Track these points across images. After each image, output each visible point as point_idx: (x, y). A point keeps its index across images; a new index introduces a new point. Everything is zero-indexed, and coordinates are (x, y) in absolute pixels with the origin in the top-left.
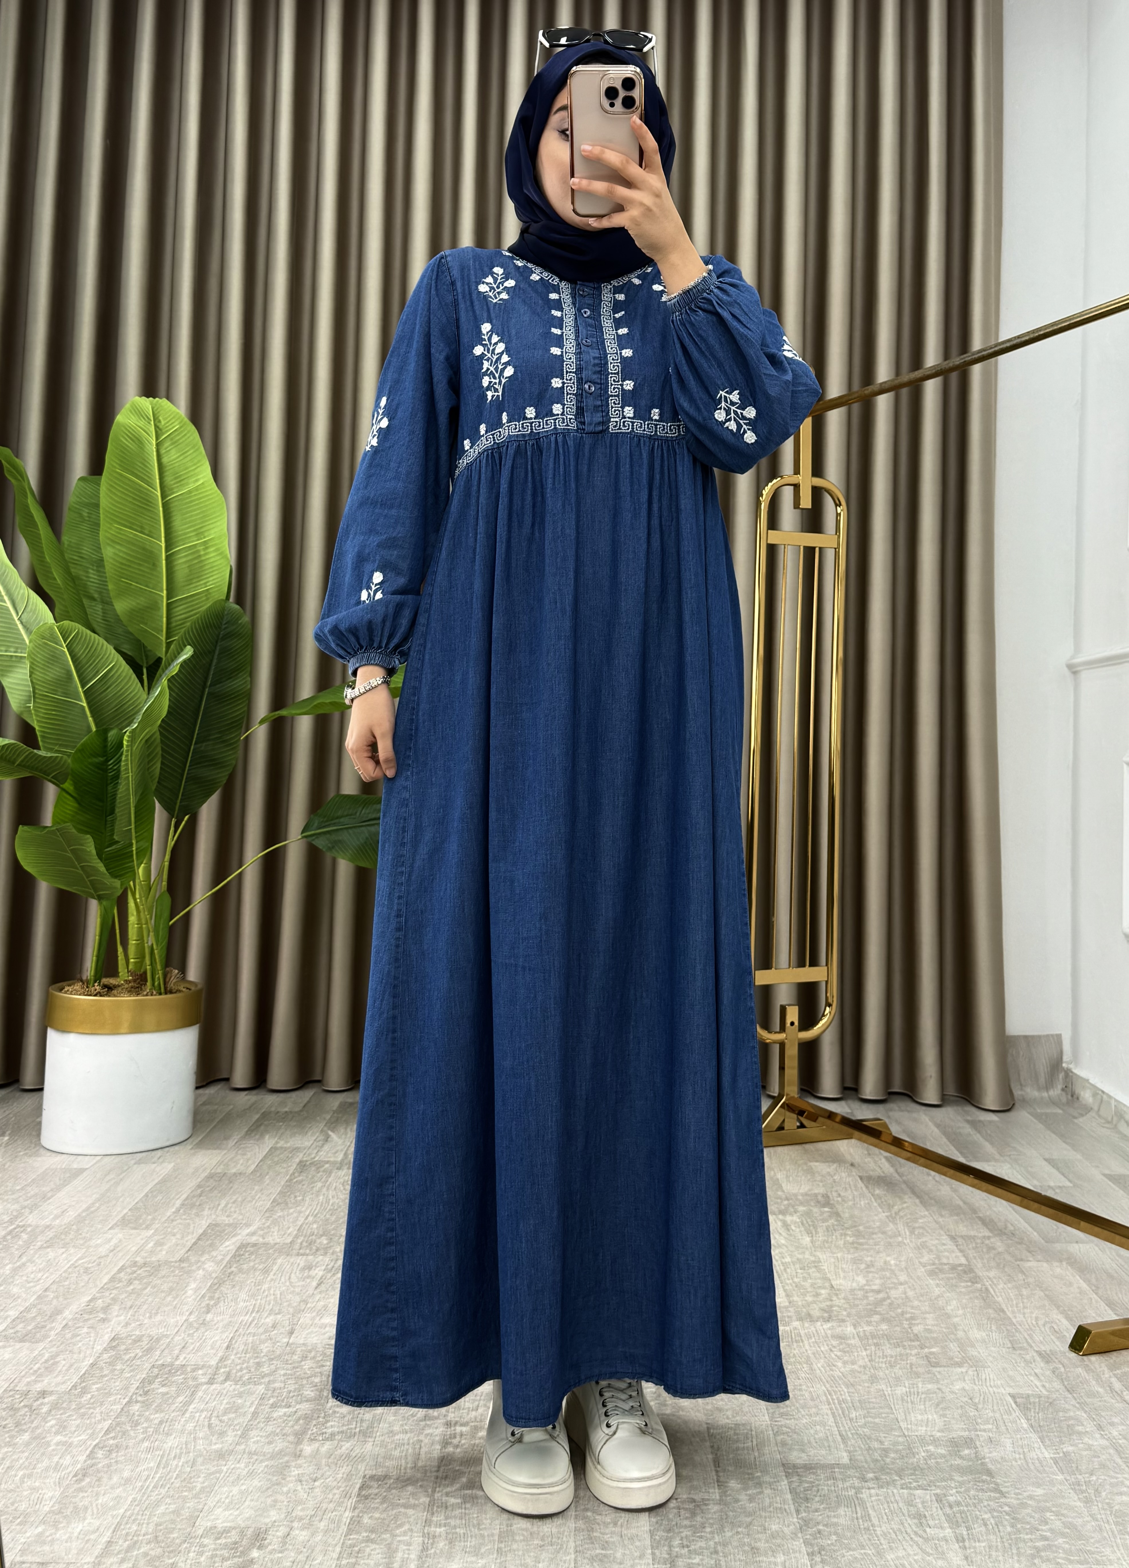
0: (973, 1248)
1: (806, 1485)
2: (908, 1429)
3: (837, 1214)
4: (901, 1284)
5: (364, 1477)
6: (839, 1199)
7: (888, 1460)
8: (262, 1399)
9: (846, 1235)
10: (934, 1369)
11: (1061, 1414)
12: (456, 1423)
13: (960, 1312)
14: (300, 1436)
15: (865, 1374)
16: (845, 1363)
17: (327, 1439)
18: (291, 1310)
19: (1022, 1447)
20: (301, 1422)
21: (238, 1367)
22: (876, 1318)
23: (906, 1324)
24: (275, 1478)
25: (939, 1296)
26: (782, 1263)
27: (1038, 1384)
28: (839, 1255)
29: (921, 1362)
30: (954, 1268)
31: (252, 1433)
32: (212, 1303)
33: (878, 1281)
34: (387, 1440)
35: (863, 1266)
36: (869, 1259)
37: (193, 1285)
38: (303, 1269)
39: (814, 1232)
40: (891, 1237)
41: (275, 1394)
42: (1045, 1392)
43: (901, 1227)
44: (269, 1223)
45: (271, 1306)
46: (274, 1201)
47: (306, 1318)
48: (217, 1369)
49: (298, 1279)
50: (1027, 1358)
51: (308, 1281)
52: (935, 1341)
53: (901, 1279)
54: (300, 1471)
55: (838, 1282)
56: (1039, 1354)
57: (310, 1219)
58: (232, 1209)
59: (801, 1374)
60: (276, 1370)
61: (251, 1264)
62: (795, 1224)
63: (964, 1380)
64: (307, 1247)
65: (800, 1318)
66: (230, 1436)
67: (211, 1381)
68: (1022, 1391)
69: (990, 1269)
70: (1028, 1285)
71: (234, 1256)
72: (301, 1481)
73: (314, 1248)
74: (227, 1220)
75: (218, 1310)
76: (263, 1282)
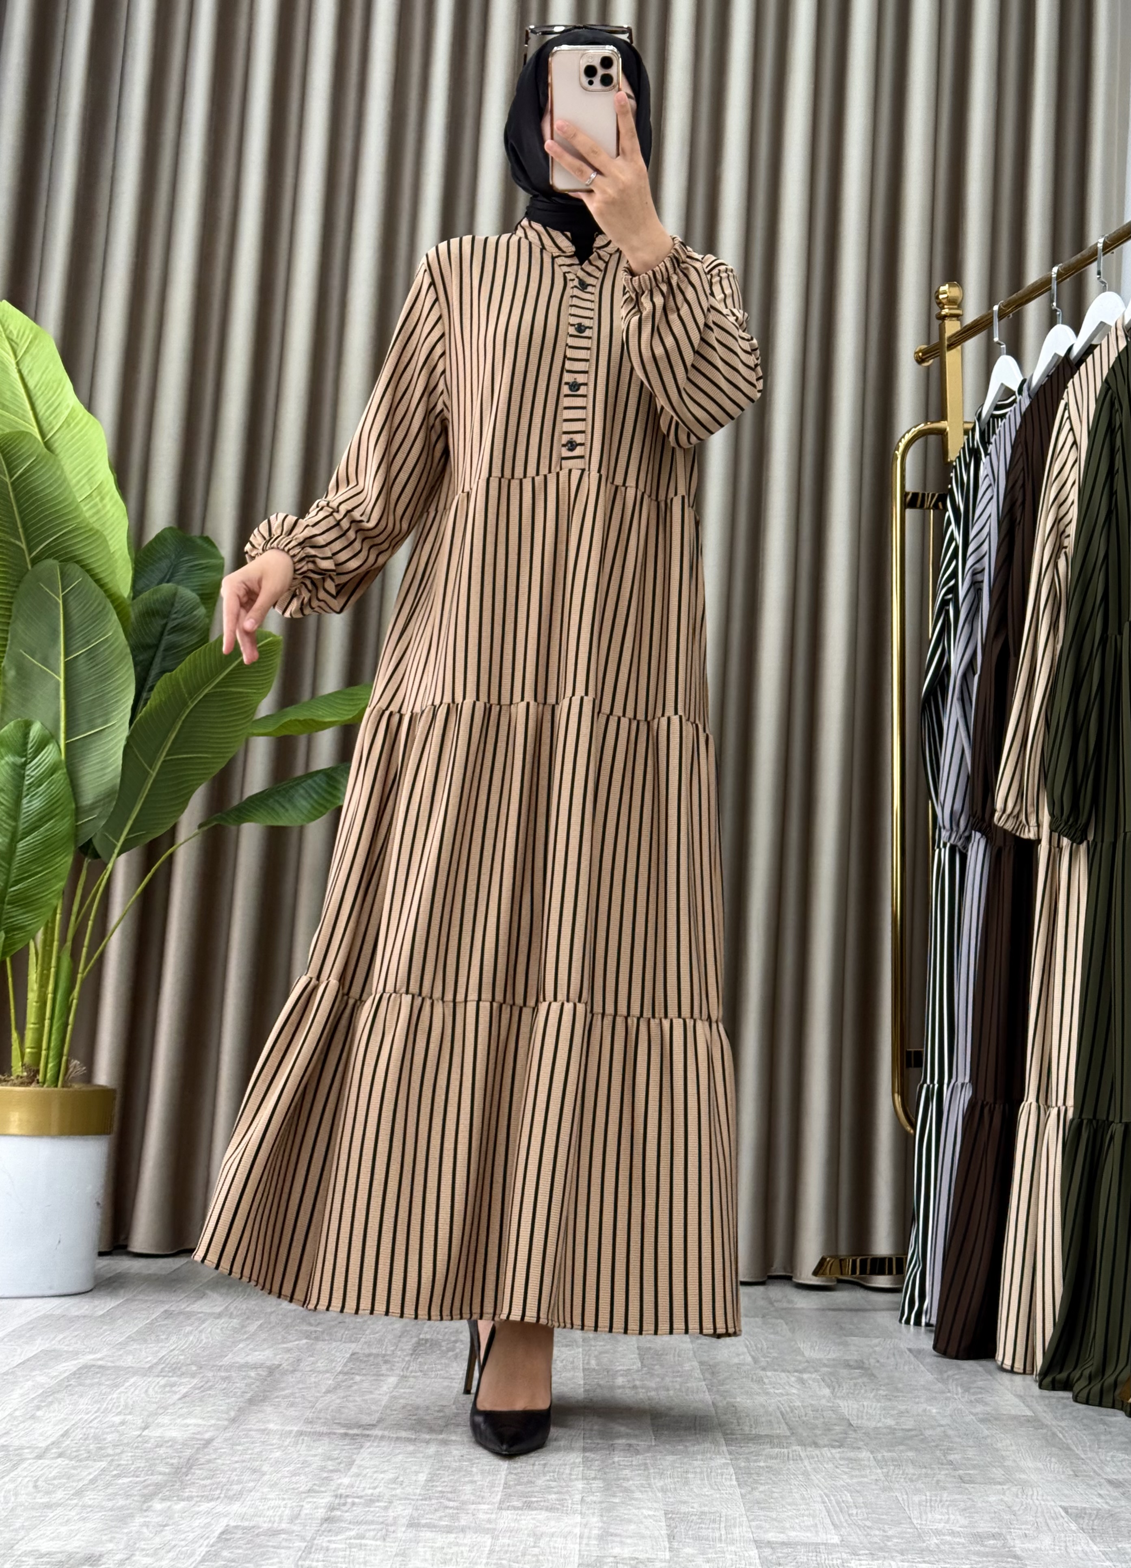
0: (1045, 1405)
1: (780, 1555)
2: (921, 1524)
3: (873, 1375)
4: (942, 1426)
5: (227, 1526)
6: (877, 1365)
7: (889, 1543)
8: (103, 1470)
9: (878, 1390)
10: (967, 1486)
11: (1122, 1523)
12: (347, 1496)
13: (1014, 1448)
14: (147, 1498)
15: (876, 1484)
16: (852, 1477)
17: (183, 1500)
18: (146, 1413)
19: (1065, 1542)
20: (151, 1488)
21: (74, 1449)
22: (901, 1448)
23: (938, 1453)
24: (113, 1524)
25: (988, 1436)
26: (790, 1407)
27: (1099, 1500)
28: (865, 1403)
29: (953, 1479)
30: (1015, 1418)
31: (88, 1493)
32: (43, 1404)
33: (912, 1423)
34: (258, 1503)
35: (895, 1412)
36: (904, 1407)
37: (21, 1391)
38: (165, 1386)
39: (837, 1387)
40: (936, 1393)
41: (121, 1468)
42: (1106, 1507)
43: (952, 1386)
44: (120, 1353)
45: (119, 1410)
46: (129, 1337)
47: (165, 1420)
48: (47, 1449)
49: (156, 1393)
50: (1092, 1483)
51: (168, 1395)
52: (974, 1467)
53: (943, 1422)
54: (147, 1519)
55: (859, 1422)
56: (1110, 1482)
57: (176, 1352)
58: (72, 1341)
59: (793, 1482)
60: (122, 1452)
61: (96, 1380)
62: (814, 1380)
63: (1004, 1494)
64: (169, 1372)
65: (802, 1444)
66: (59, 1495)
67: (39, 1457)
68: (1079, 1505)
69: (1063, 1420)
70: (1110, 1433)
71: (74, 1374)
72: (148, 1526)
73: (179, 1373)
74: (66, 1348)
75: (51, 1408)
76: (110, 1393)
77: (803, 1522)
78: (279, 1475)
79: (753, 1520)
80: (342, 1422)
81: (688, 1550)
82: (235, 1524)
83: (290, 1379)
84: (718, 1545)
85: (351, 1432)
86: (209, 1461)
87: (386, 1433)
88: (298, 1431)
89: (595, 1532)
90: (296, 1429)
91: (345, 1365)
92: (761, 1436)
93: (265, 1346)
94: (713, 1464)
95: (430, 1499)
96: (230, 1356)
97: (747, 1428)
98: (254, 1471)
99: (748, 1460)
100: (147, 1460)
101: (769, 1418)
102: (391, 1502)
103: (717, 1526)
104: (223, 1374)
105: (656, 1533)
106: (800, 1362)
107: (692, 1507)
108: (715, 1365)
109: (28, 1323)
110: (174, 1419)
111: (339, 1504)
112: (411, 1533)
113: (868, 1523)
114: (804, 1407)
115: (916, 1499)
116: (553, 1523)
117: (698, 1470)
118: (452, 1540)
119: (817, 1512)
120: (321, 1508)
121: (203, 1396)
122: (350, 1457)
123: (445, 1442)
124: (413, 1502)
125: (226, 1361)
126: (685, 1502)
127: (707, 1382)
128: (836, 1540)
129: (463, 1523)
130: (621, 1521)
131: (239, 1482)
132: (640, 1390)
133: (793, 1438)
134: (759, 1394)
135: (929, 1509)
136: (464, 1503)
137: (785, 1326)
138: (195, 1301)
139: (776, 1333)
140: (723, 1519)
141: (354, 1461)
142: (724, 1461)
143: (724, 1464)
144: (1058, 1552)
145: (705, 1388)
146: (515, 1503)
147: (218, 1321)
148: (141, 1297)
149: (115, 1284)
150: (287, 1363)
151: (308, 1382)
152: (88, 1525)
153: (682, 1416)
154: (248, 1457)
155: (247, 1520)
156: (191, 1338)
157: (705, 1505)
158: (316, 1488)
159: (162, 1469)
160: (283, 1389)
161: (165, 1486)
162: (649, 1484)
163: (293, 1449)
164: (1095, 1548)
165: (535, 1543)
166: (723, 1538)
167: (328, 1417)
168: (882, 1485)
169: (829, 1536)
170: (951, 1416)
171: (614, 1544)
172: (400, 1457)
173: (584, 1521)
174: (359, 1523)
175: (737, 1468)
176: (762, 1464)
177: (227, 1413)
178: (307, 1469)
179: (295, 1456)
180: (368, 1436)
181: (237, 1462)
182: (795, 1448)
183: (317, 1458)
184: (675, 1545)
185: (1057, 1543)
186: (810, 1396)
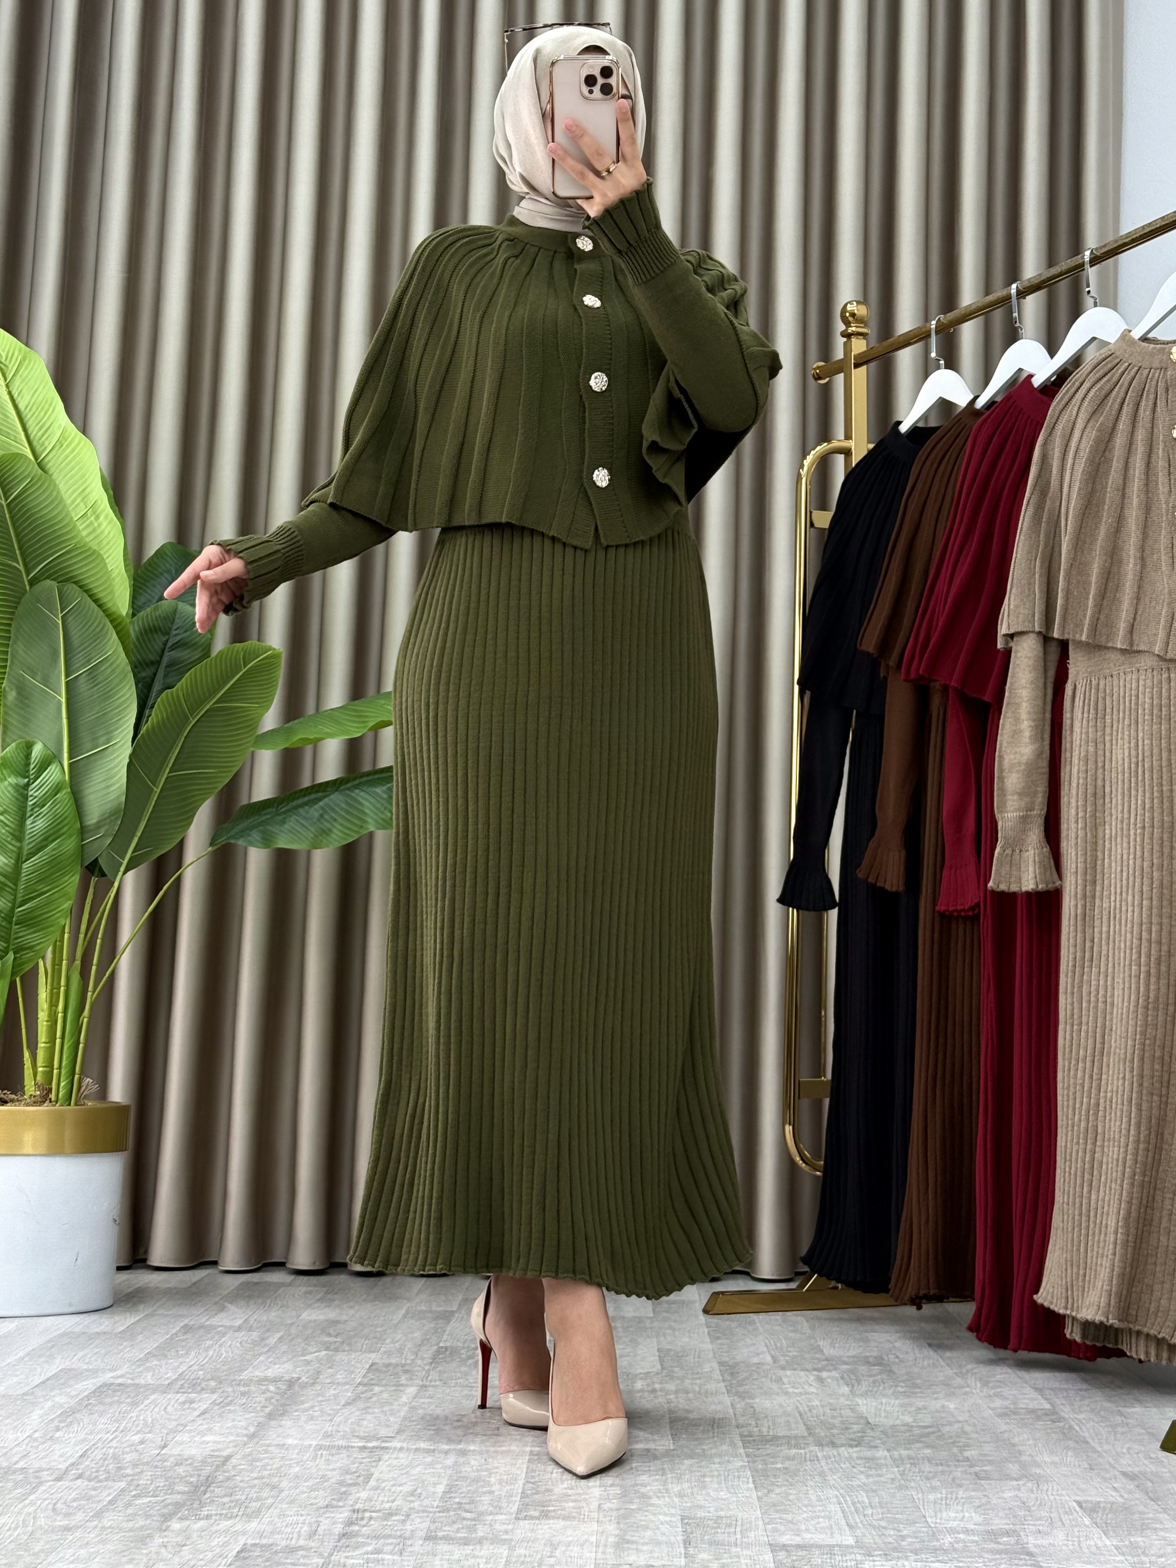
0: (1064, 1397)
1: (794, 1558)
2: (936, 1523)
3: (891, 1371)
4: (960, 1422)
5: (245, 1544)
6: (897, 1360)
7: (904, 1543)
8: (123, 1490)
9: (896, 1386)
10: (983, 1482)
11: (1136, 1516)
12: (365, 1511)
13: (1031, 1442)
14: (167, 1518)
15: (892, 1483)
16: (868, 1476)
17: (202, 1519)
18: (165, 1431)
19: (1079, 1537)
20: (170, 1507)
21: (93, 1470)
22: (918, 1445)
23: (955, 1450)
24: (133, 1545)
25: (1005, 1431)
26: (808, 1406)
27: (1114, 1494)
28: (884, 1401)
29: (969, 1476)
30: (1033, 1411)
31: (108, 1514)
32: (62, 1425)
33: (930, 1419)
34: (277, 1519)
35: (913, 1409)
36: (922, 1403)
37: (42, 1412)
38: (184, 1403)
39: (856, 1384)
40: (955, 1388)
41: (141, 1488)
42: (1120, 1500)
43: (971, 1381)
44: (140, 1369)
45: (139, 1428)
46: (149, 1353)
47: (185, 1437)
48: (67, 1471)
49: (176, 1409)
50: (1108, 1476)
51: (188, 1411)
52: (991, 1462)
53: (961, 1419)
54: (166, 1540)
55: (877, 1420)
56: (1124, 1474)
57: (195, 1367)
58: (93, 1359)
59: (810, 1483)
60: (142, 1472)
61: (116, 1398)
62: (833, 1378)
63: (1019, 1490)
64: (189, 1388)
65: (820, 1444)
66: (79, 1517)
67: (59, 1479)
68: (1093, 1499)
69: (1081, 1412)
70: (1127, 1424)
71: (94, 1392)
72: (165, 1547)
73: (199, 1388)
74: (85, 1367)
75: (71, 1429)
76: (130, 1411)
77: (819, 1523)
78: (298, 1491)
79: (768, 1523)
80: (362, 1434)
81: (704, 1556)
82: (253, 1542)
83: (310, 1392)
84: (734, 1549)
85: (370, 1445)
86: (228, 1479)
87: (405, 1445)
88: (317, 1445)
89: (611, 1539)
90: (314, 1443)
91: (364, 1376)
92: (779, 1437)
93: (285, 1359)
94: (730, 1467)
95: (448, 1511)
96: (250, 1369)
97: (765, 1430)
98: (274, 1487)
99: (765, 1463)
100: (167, 1479)
101: (787, 1419)
102: (408, 1516)
103: (733, 1530)
104: (242, 1389)
105: (673, 1539)
106: (819, 1360)
107: (709, 1512)
108: (737, 1364)
109: (48, 1341)
110: (194, 1436)
111: (357, 1519)
112: (428, 1546)
113: (883, 1523)
114: (822, 1406)
115: (931, 1497)
116: (569, 1532)
117: (716, 1473)
118: (469, 1552)
119: (833, 1514)
120: (339, 1523)
121: (223, 1412)
122: (368, 1470)
123: (463, 1453)
124: (431, 1515)
125: (245, 1375)
126: (701, 1507)
127: (727, 1383)
128: (850, 1541)
129: (480, 1534)
130: (637, 1527)
131: (258, 1499)
132: (659, 1393)
133: (811, 1439)
134: (778, 1394)
135: (944, 1506)
136: (481, 1514)
137: (805, 1324)
138: (216, 1314)
139: (795, 1331)
140: (739, 1523)
141: (372, 1475)
142: (740, 1464)
143: (741, 1467)
144: (1071, 1547)
145: (724, 1390)
146: (532, 1513)
147: (237, 1334)
148: (161, 1311)
149: (135, 1299)
150: (307, 1375)
151: (328, 1395)
152: (108, 1546)
153: (701, 1419)
154: (266, 1473)
155: (265, 1537)
156: (211, 1353)
157: (722, 1510)
158: (334, 1502)
159: (181, 1488)
160: (303, 1403)
161: (184, 1505)
162: (667, 1490)
163: (312, 1464)
164: (1108, 1542)
165: (552, 1552)
166: (738, 1543)
167: (347, 1429)
168: (898, 1484)
169: (844, 1538)
170: (969, 1411)
171: (631, 1552)
172: (418, 1469)
173: (601, 1529)
174: (377, 1537)
175: (754, 1471)
176: (779, 1466)
177: (246, 1429)
178: (326, 1484)
179: (314, 1471)
180: (387, 1448)
181: (256, 1478)
182: (812, 1448)
183: (334, 1473)
184: (691, 1551)
185: (1070, 1538)
186: (829, 1395)
